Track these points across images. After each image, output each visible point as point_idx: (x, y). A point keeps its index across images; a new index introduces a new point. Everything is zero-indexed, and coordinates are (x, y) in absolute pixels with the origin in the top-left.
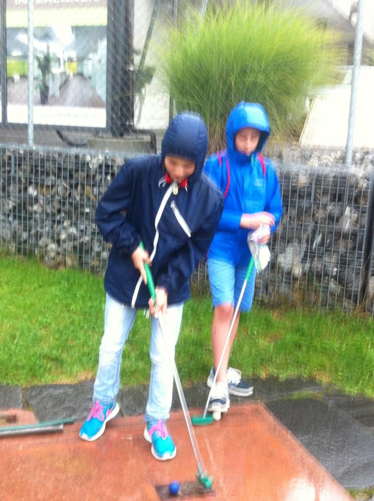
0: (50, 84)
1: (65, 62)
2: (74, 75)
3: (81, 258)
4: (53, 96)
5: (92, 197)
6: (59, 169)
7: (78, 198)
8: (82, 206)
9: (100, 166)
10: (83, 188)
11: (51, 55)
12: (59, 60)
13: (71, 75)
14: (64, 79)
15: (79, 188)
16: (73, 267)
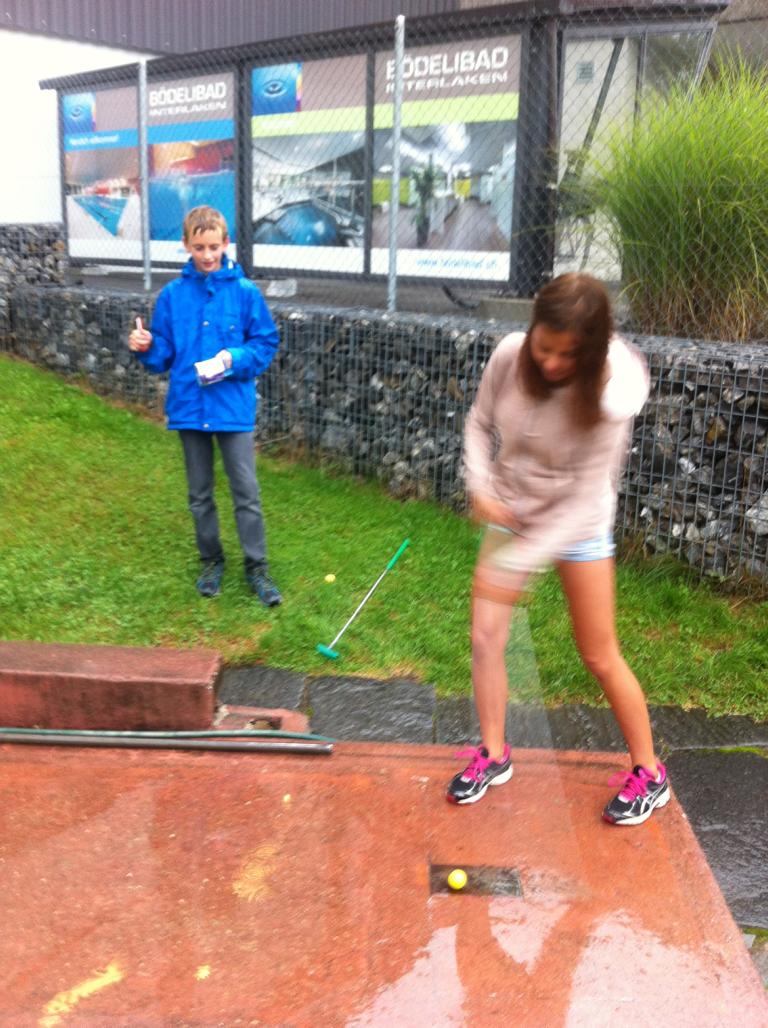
0: (432, 216)
1: (453, 179)
2: (466, 200)
3: (439, 485)
4: (435, 233)
5: (458, 395)
6: (414, 350)
7: (438, 395)
8: (443, 407)
9: (471, 347)
10: (445, 380)
11: (435, 170)
12: (445, 177)
13: (462, 200)
14: (452, 206)
15: (441, 379)
16: (427, 499)
